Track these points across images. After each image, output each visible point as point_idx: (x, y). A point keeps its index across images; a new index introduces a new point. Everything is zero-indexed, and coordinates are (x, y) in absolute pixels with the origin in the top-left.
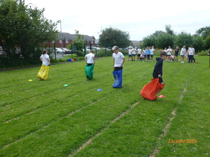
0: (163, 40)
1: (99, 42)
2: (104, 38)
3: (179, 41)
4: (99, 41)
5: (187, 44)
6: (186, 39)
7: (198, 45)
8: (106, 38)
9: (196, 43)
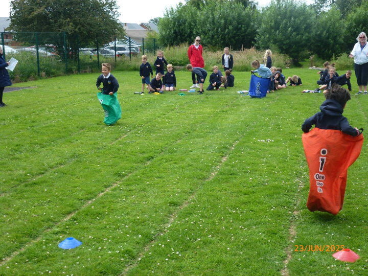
1: (10, 28)
2: (29, 14)
4: (9, 22)
8: (35, 13)
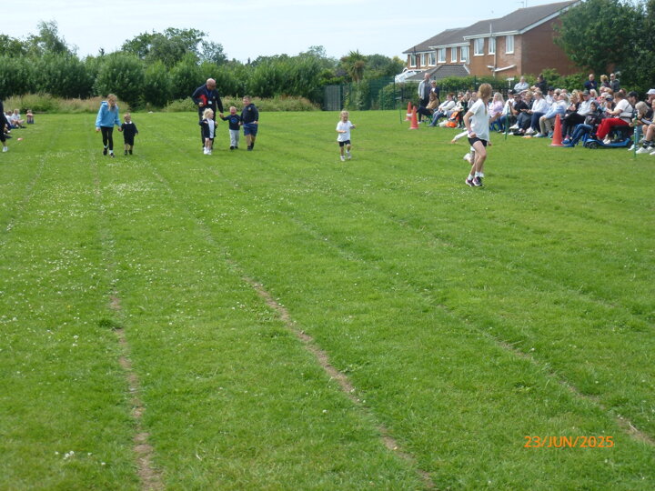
0: (59, 72)
3: (110, 75)
5: (133, 85)
6: (130, 70)
7: (158, 88)
9: (153, 83)
